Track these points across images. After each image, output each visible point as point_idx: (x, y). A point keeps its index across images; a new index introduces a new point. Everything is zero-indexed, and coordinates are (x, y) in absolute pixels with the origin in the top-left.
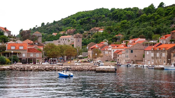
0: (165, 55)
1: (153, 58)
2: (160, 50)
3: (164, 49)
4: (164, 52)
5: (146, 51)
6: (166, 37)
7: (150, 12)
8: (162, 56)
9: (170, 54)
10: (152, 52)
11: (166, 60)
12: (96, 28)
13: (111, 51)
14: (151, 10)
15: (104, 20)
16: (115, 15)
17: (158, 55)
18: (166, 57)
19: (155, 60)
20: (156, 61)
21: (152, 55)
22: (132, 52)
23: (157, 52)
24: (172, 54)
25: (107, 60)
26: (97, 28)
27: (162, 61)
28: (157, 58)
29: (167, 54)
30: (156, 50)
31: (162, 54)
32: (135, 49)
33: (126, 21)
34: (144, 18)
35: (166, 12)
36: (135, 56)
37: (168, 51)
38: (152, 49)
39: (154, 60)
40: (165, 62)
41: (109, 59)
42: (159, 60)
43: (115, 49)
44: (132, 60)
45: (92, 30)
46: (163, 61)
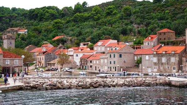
0: (176, 60)
1: (155, 64)
2: (168, 54)
3: (173, 53)
4: (173, 57)
5: (145, 55)
6: (152, 38)
7: (80, 11)
8: (170, 61)
9: (181, 59)
10: (154, 56)
11: (176, 67)
12: (14, 29)
13: (72, 55)
14: (80, 9)
15: (18, 20)
16: (33, 14)
17: (164, 60)
18: (177, 62)
19: (159, 67)
20: (162, 68)
21: (155, 60)
22: (120, 56)
23: (162, 56)
24: (184, 59)
25: (71, 67)
26: (16, 29)
27: (171, 68)
28: (162, 64)
29: (177, 59)
30: (161, 54)
31: (170, 58)
32: (124, 52)
33: (60, 20)
34: (82, 18)
35: (108, 11)
36: (125, 62)
37: (179, 55)
38: (155, 53)
39: (157, 67)
40: (174, 69)
41: (73, 66)
42: (166, 66)
43: (79, 52)
44: (121, 67)
45: (9, 31)
46: (173, 68)
